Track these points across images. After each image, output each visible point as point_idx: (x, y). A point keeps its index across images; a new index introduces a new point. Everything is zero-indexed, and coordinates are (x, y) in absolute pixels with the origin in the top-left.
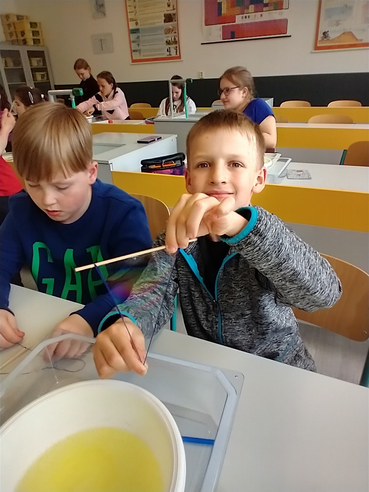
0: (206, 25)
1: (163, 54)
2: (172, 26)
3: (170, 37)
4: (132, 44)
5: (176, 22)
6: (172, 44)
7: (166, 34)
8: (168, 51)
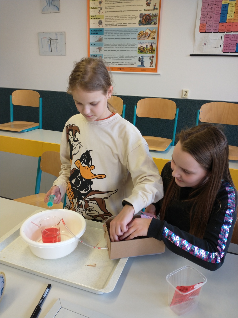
0: (200, 33)
1: (133, 64)
2: (150, 30)
3: (146, 43)
4: (92, 48)
5: (157, 26)
6: (147, 53)
7: (139, 39)
8: (139, 61)
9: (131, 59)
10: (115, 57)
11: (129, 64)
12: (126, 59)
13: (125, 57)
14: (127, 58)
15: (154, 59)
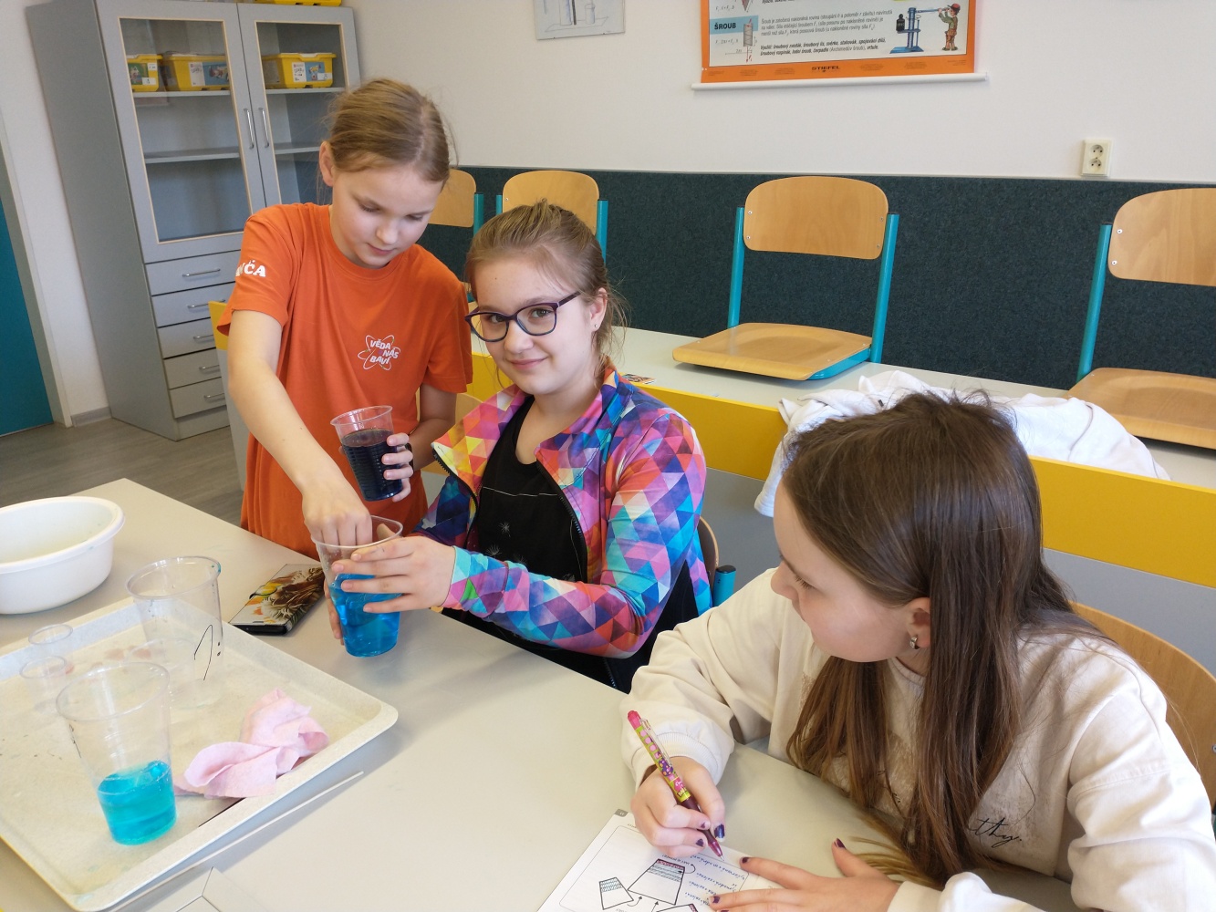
8: (900, 29)
9: (868, 24)
10: (804, 22)
11: (858, 45)
12: (845, 25)
13: (843, 19)
14: (850, 22)
15: (962, 17)
